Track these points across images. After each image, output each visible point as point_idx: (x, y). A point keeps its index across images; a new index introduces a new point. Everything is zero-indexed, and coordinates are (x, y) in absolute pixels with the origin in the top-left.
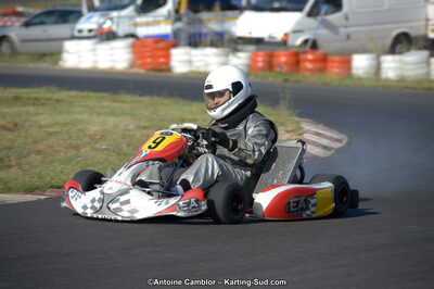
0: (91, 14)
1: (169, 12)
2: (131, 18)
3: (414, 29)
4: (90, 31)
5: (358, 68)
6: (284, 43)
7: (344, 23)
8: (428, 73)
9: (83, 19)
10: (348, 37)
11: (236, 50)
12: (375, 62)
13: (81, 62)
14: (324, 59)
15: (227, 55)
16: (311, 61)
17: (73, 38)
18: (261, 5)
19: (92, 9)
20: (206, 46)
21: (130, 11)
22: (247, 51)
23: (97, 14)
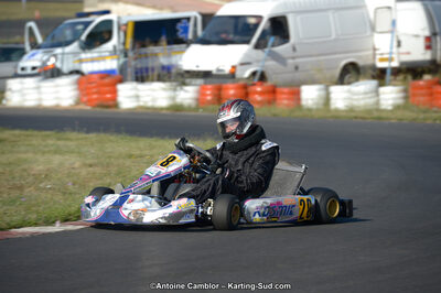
0: (34, 51)
1: (115, 47)
2: (75, 54)
3: (362, 59)
4: (34, 68)
5: (307, 100)
6: (232, 75)
7: (291, 54)
8: (378, 103)
9: (25, 57)
10: (297, 68)
11: (184, 84)
12: (323, 93)
13: (25, 100)
14: (273, 91)
15: (175, 90)
16: (261, 93)
17: (16, 76)
18: (208, 38)
19: (35, 46)
20: (153, 81)
21: (74, 47)
22: (195, 85)
23: (41, 51)
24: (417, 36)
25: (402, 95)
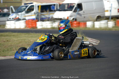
0: (13, 14)
1: (35, 12)
2: (24, 14)
4: (13, 18)
5: (89, 25)
7: (83, 13)
8: (108, 26)
9: (10, 15)
10: (85, 17)
11: (55, 22)
12: (93, 24)
13: (11, 27)
14: (79, 23)
15: (52, 23)
16: (76, 24)
17: (8, 20)
18: (60, 9)
19: (13, 12)
20: (46, 21)
21: (24, 12)
22: (58, 22)
23: (14, 14)
25: (114, 24)
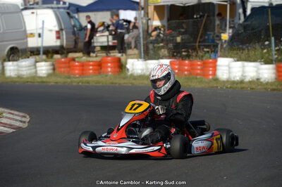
24: (51, 31)
25: (51, 67)
